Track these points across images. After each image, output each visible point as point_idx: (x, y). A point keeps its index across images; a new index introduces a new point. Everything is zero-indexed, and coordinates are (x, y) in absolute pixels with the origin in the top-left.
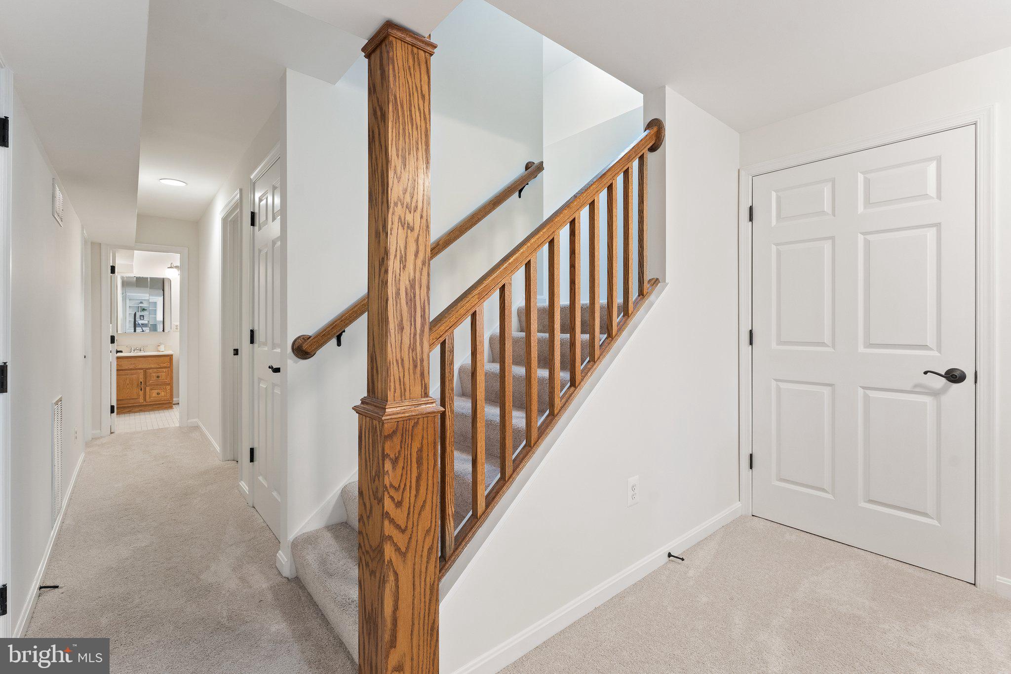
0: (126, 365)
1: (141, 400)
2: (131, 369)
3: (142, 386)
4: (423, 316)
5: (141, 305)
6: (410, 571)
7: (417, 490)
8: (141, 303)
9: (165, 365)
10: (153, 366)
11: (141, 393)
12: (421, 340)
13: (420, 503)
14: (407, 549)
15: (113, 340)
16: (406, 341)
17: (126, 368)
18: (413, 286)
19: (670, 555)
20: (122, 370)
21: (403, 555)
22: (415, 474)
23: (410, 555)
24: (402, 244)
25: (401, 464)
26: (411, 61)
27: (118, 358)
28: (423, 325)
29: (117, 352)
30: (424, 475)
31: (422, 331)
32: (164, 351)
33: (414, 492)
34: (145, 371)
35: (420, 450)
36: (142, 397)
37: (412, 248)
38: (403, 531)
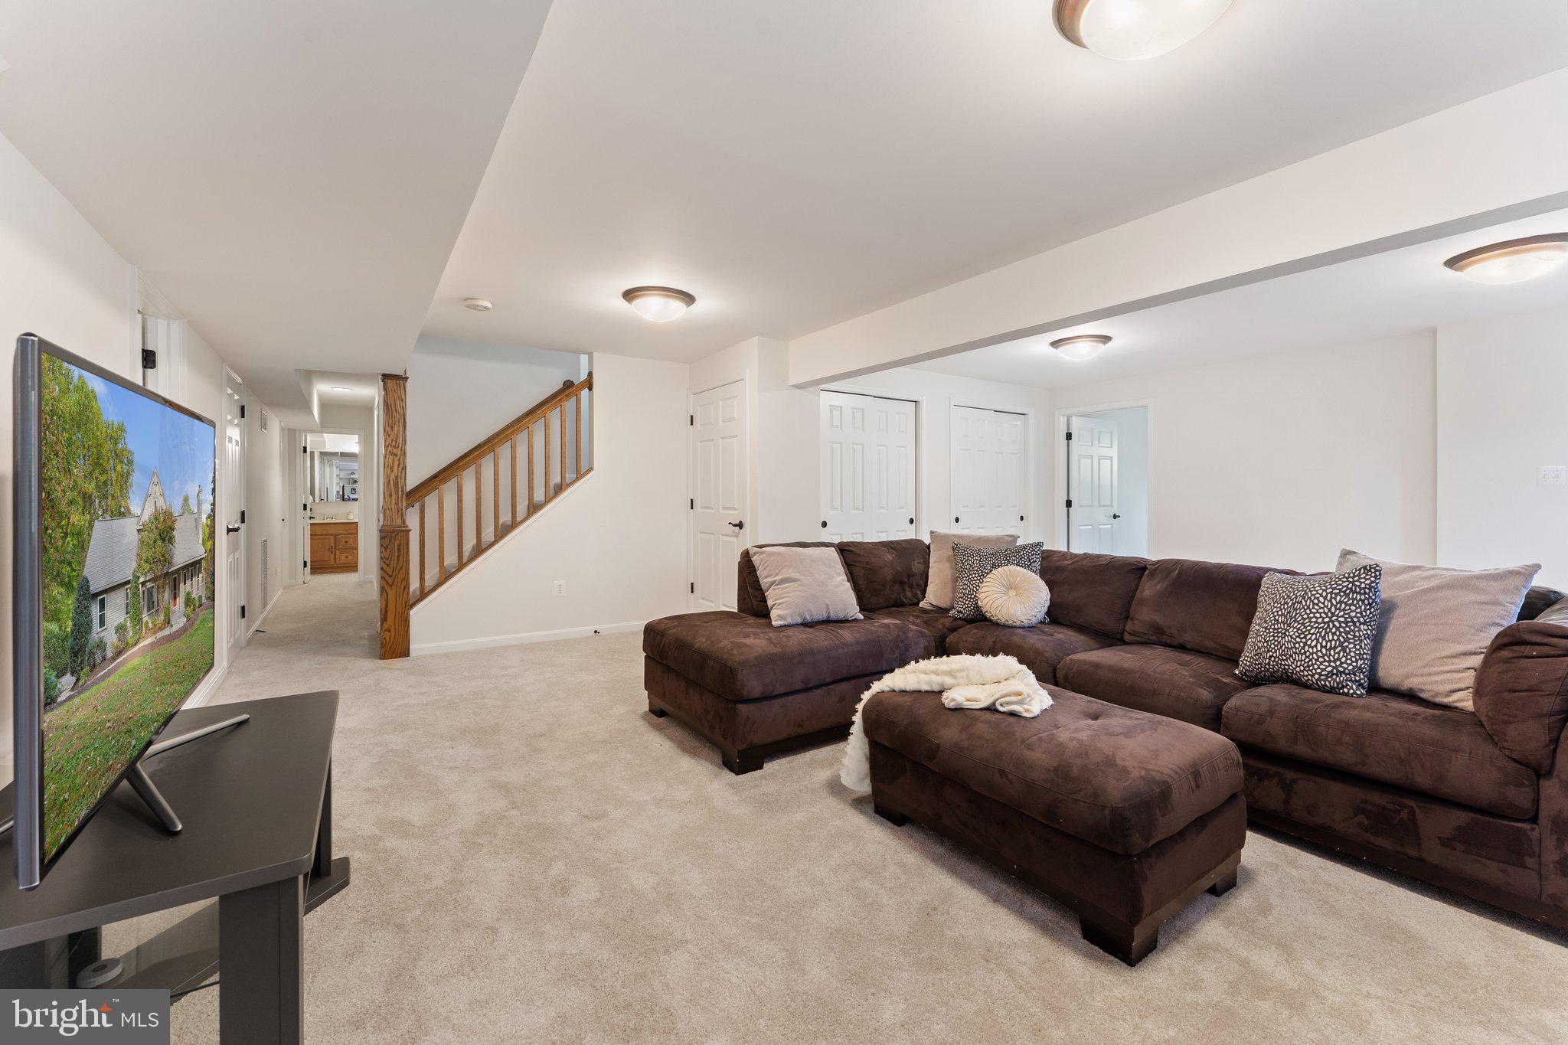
0: (319, 531)
1: (332, 563)
2: (324, 535)
3: (333, 550)
4: (402, 491)
5: (352, 476)
6: (394, 593)
7: (398, 561)
8: (353, 473)
9: (352, 531)
10: (342, 532)
11: (332, 556)
12: (402, 501)
13: (399, 567)
14: (393, 584)
15: (305, 507)
16: (393, 501)
17: (319, 533)
18: (397, 479)
19: (596, 632)
20: (315, 535)
21: (391, 586)
22: (396, 554)
23: (393, 587)
24: (391, 462)
25: (389, 550)
26: (395, 387)
27: (312, 524)
28: (402, 494)
29: (311, 518)
30: (401, 556)
31: (402, 497)
32: (353, 518)
33: (396, 561)
34: (335, 536)
35: (399, 545)
36: (332, 560)
37: (396, 463)
38: (390, 577)
